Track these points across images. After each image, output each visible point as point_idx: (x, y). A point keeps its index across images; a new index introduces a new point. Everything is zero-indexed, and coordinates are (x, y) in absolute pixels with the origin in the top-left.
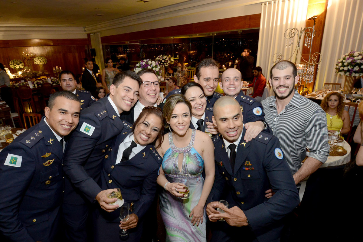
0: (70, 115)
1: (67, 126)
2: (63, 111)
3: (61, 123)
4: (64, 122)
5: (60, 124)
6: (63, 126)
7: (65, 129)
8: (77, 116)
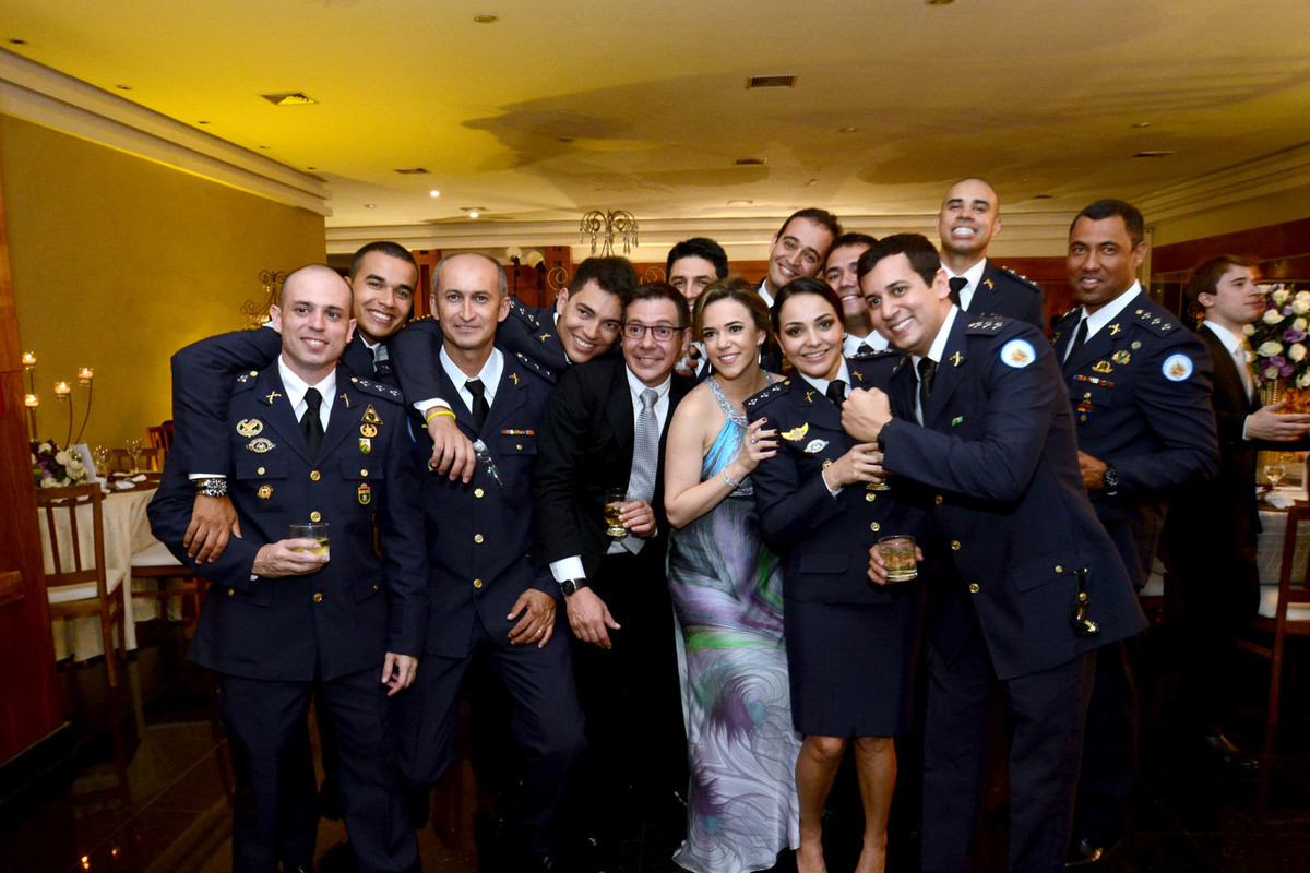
0: (390, 290)
1: (383, 314)
2: (376, 281)
3: (370, 306)
4: (375, 306)
5: (368, 310)
6: (375, 313)
7: (380, 322)
8: (406, 295)
